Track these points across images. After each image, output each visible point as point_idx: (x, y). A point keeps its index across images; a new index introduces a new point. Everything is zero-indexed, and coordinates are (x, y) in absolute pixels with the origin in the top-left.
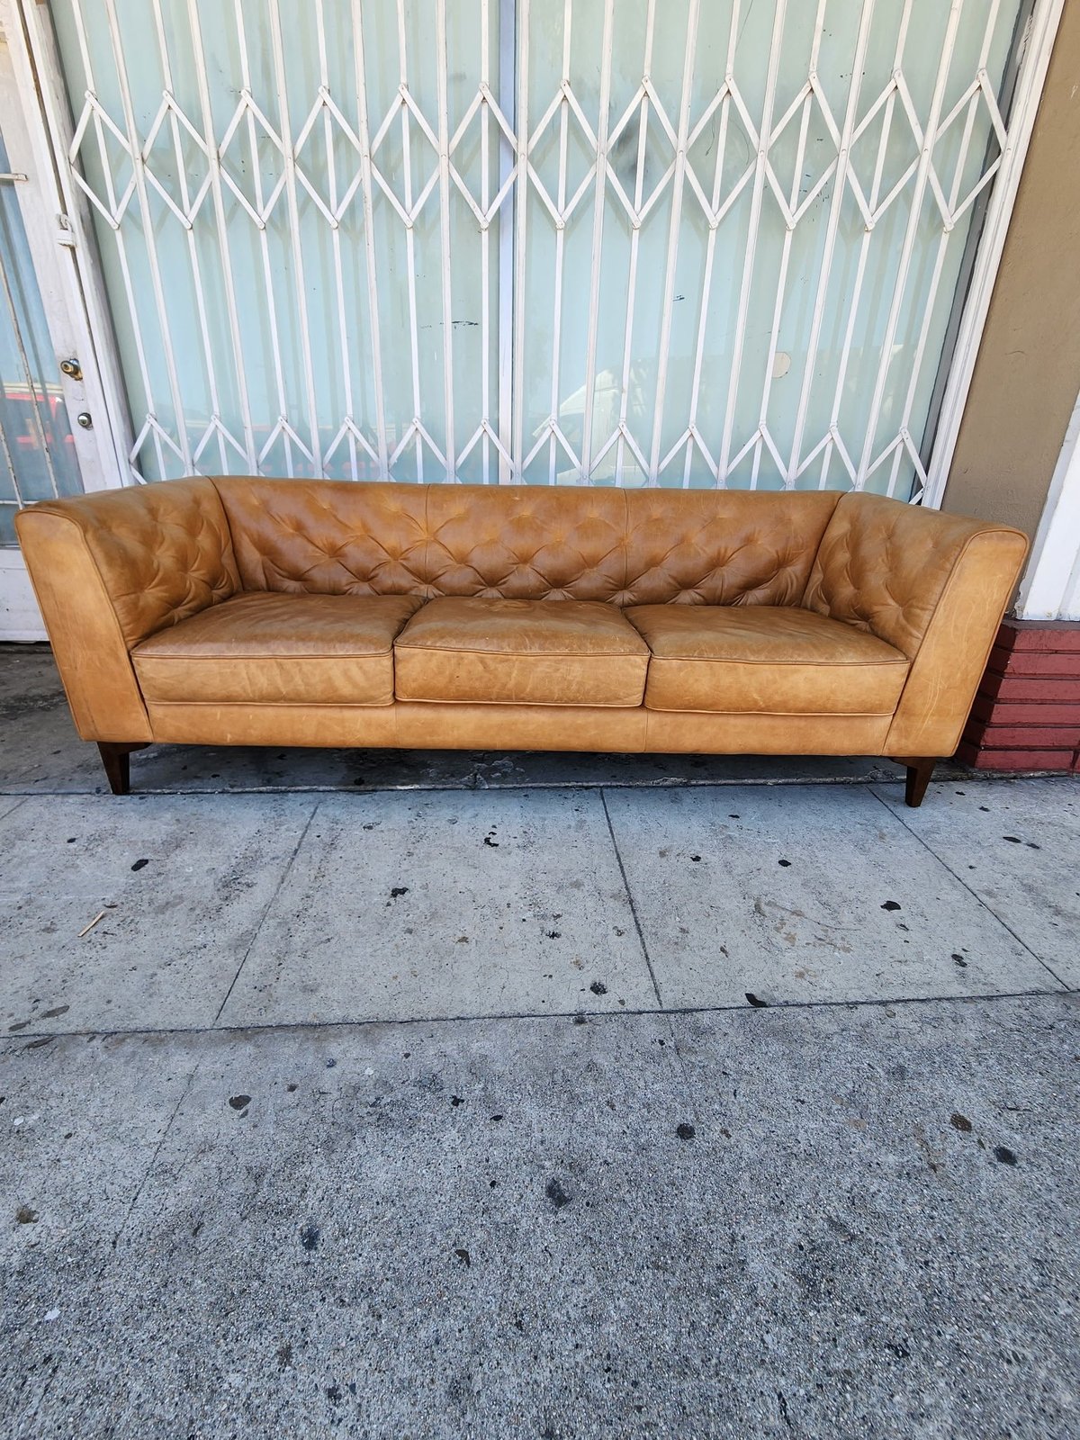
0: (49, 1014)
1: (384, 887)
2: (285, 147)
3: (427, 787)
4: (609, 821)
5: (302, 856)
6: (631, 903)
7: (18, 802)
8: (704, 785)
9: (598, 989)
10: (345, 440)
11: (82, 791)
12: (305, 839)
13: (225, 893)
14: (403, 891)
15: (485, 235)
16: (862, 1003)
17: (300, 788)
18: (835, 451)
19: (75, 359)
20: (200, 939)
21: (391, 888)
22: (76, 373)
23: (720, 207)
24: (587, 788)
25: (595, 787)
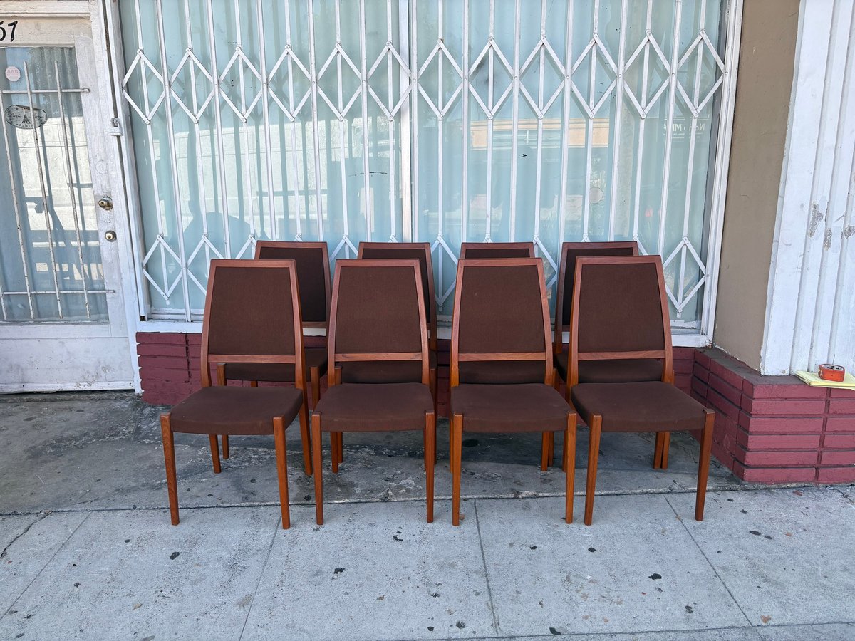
1: (330, 567)
2: (262, 78)
3: (354, 501)
4: (478, 523)
5: (275, 548)
6: (486, 576)
7: (85, 515)
8: (548, 497)
9: (460, 625)
11: (124, 508)
12: (276, 538)
13: (231, 572)
14: (342, 570)
15: (391, 124)
16: (620, 633)
17: (268, 503)
19: (109, 197)
20: (221, 600)
21: (334, 569)
22: (109, 206)
23: (544, 106)
24: (465, 499)
25: (471, 499)
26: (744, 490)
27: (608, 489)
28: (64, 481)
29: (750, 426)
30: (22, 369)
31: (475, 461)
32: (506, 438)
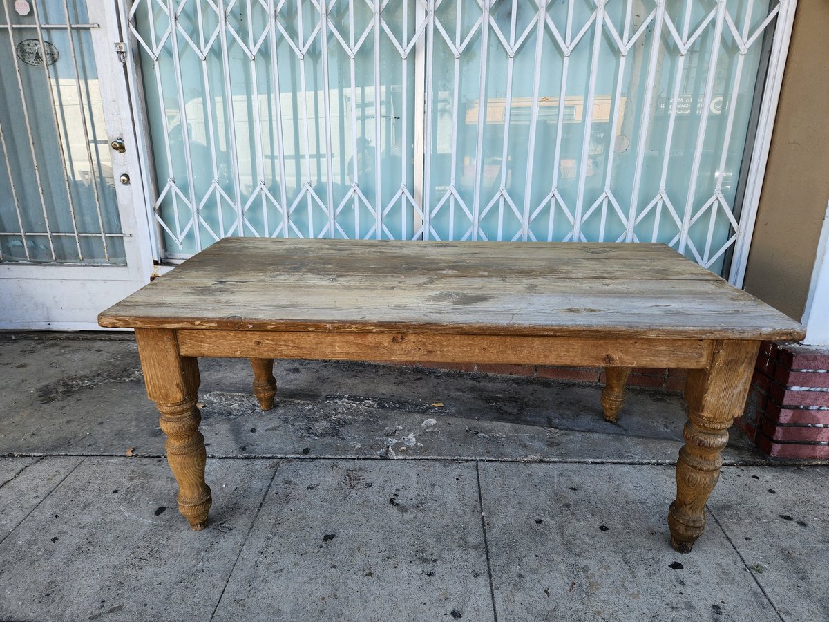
0: (111, 611)
1: (320, 533)
2: (270, 10)
3: (353, 457)
5: (265, 508)
6: (487, 553)
7: (79, 461)
8: (554, 462)
9: (456, 615)
10: (305, 197)
11: (119, 454)
12: (268, 496)
13: (215, 533)
14: (332, 537)
15: (405, 63)
17: (265, 456)
18: (664, 207)
19: (121, 139)
20: (199, 566)
21: (324, 534)
22: (121, 148)
23: (571, 42)
24: (467, 461)
25: (474, 460)
26: (770, 465)
27: (619, 458)
28: (68, 422)
29: (785, 399)
30: (47, 308)
31: (478, 419)
32: (512, 395)
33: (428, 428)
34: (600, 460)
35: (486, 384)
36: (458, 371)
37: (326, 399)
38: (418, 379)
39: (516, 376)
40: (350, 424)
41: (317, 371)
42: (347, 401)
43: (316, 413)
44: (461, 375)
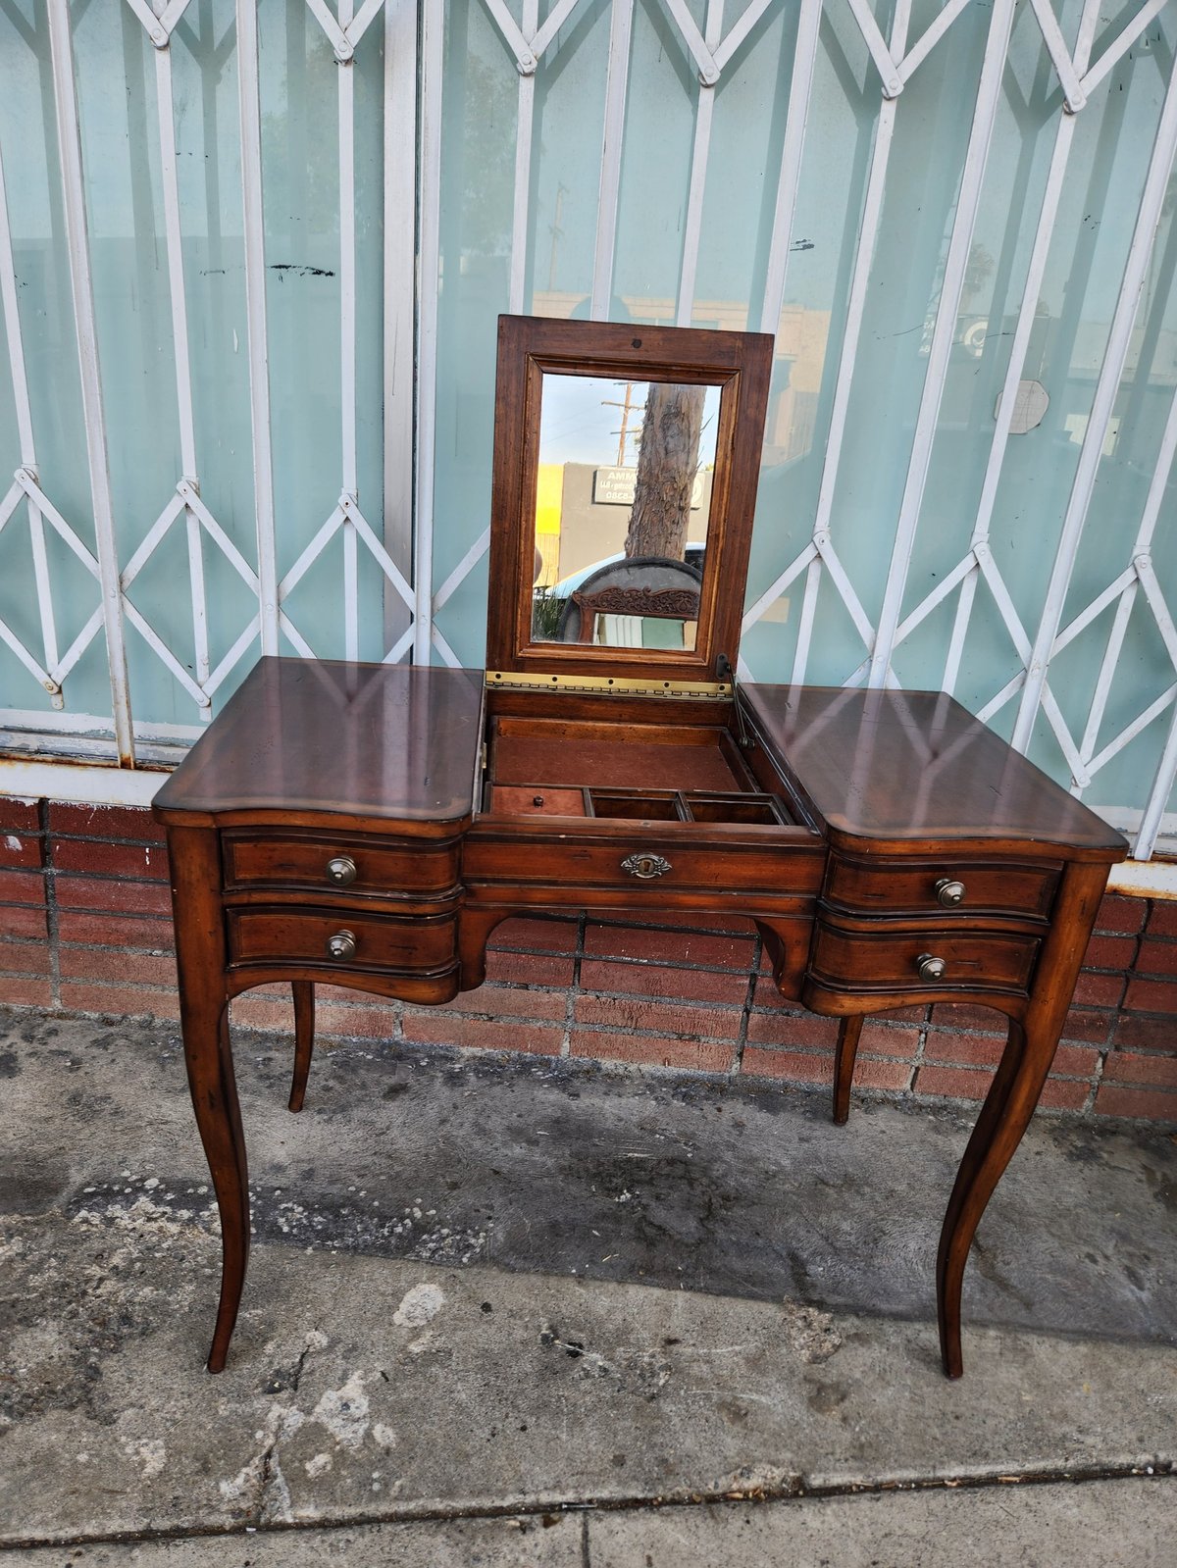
24: (549, 1514)
25: (572, 1508)
31: (581, 1278)
32: (672, 1152)
33: (416, 1333)
34: (982, 1470)
35: (597, 1101)
36: (514, 1054)
37: (81, 1200)
38: (395, 1092)
39: (683, 1071)
40: (146, 1332)
41: (76, 1064)
42: (151, 1207)
43: (35, 1280)
44: (525, 1068)
